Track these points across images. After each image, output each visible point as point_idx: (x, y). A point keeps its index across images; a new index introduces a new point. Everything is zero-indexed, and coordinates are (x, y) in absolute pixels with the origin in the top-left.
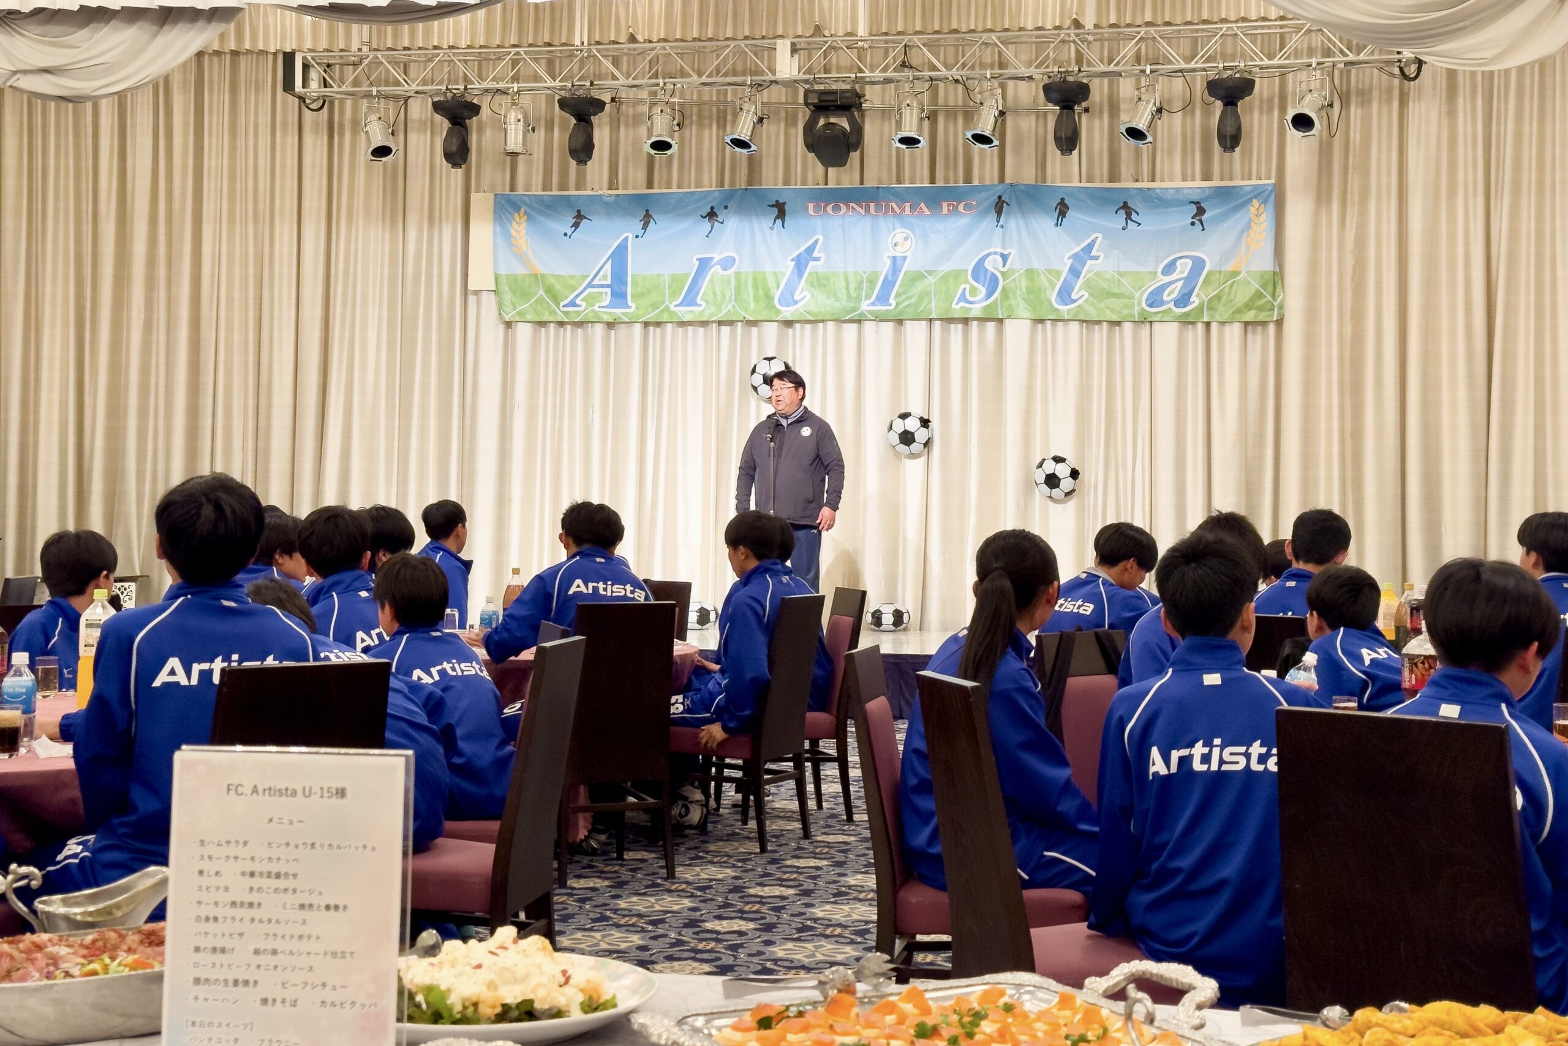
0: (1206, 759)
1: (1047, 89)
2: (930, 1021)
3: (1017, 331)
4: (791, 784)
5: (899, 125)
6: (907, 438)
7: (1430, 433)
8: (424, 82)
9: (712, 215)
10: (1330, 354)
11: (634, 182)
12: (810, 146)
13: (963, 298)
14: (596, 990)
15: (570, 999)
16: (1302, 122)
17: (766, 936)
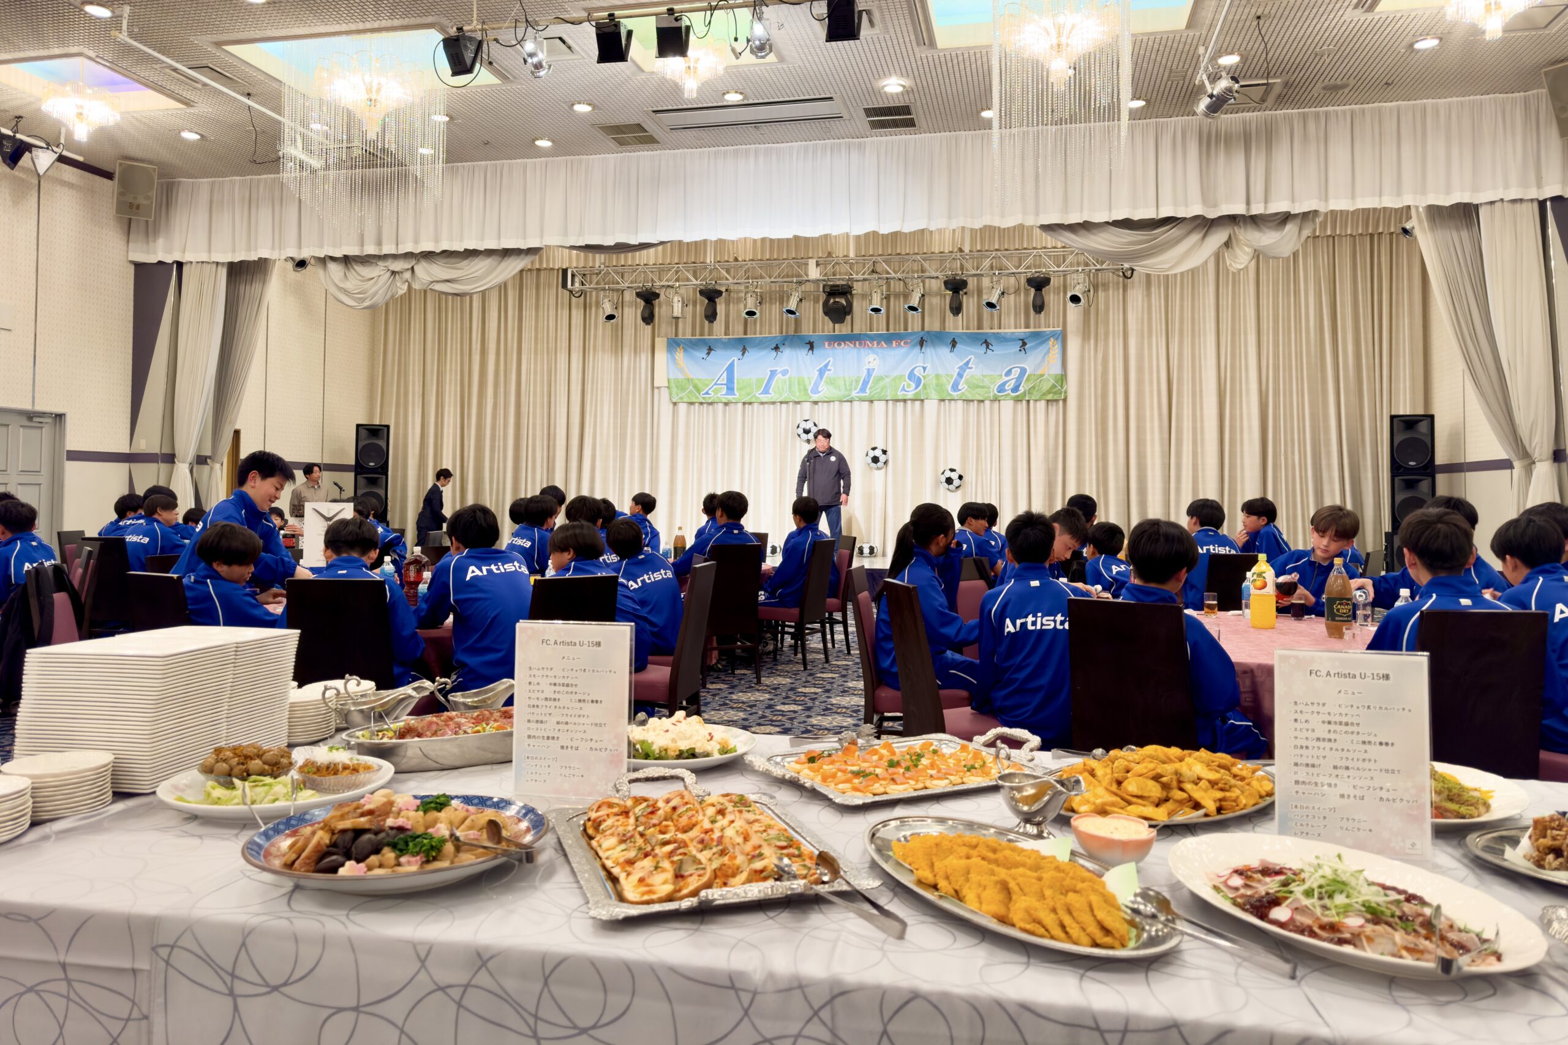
0: (1034, 623)
1: (946, 283)
2: (895, 759)
3: (931, 405)
4: (819, 635)
5: (871, 303)
6: (875, 460)
7: (1141, 456)
8: (632, 282)
9: (777, 348)
10: (1090, 416)
11: (737, 332)
12: (826, 313)
13: (903, 389)
14: (726, 743)
15: (713, 747)
16: (1075, 299)
17: (807, 713)
